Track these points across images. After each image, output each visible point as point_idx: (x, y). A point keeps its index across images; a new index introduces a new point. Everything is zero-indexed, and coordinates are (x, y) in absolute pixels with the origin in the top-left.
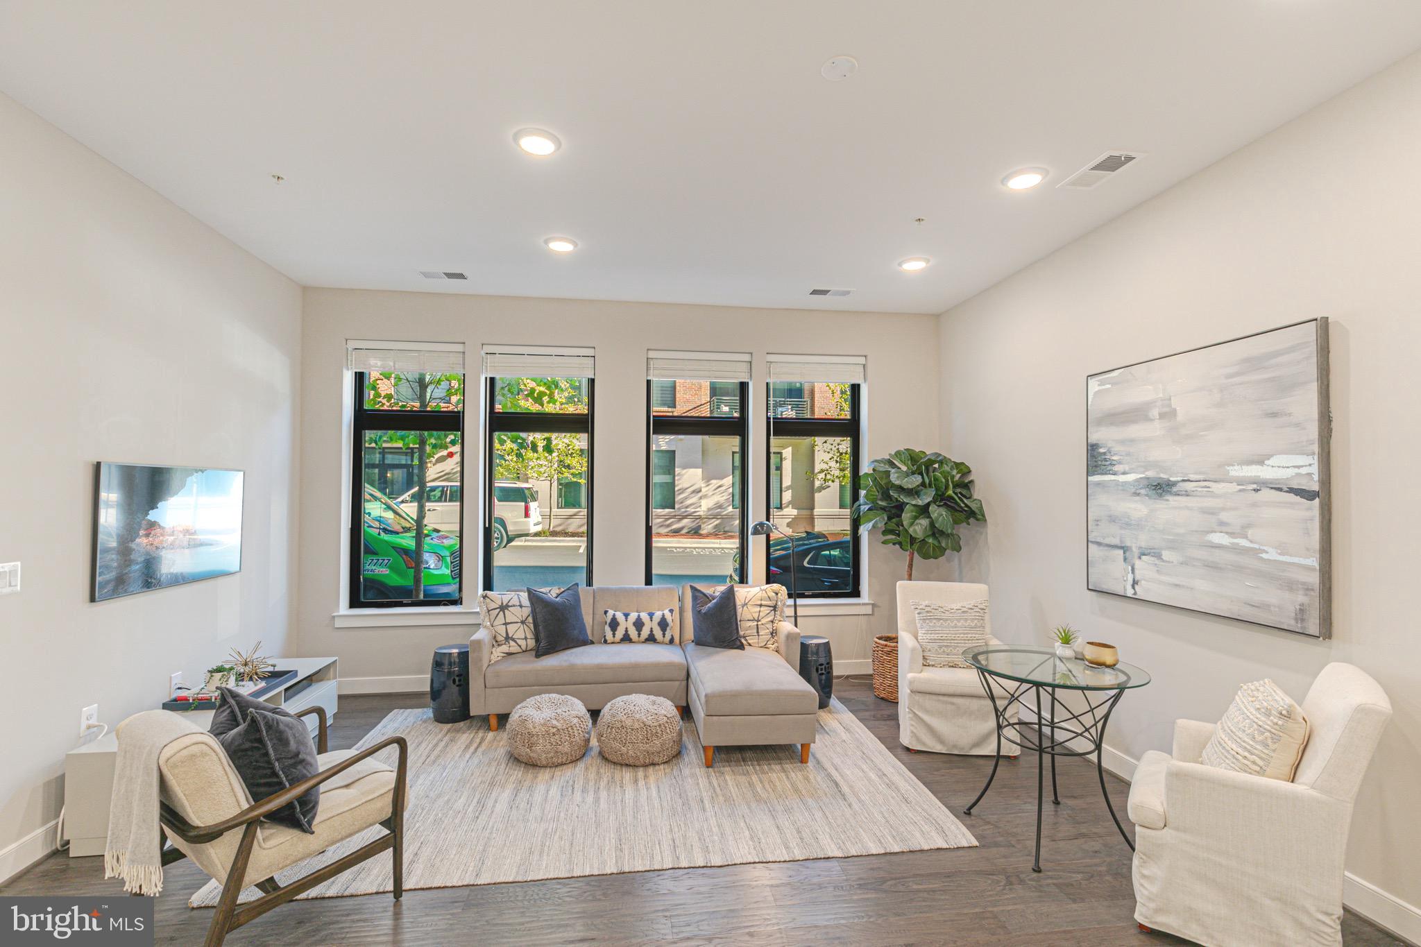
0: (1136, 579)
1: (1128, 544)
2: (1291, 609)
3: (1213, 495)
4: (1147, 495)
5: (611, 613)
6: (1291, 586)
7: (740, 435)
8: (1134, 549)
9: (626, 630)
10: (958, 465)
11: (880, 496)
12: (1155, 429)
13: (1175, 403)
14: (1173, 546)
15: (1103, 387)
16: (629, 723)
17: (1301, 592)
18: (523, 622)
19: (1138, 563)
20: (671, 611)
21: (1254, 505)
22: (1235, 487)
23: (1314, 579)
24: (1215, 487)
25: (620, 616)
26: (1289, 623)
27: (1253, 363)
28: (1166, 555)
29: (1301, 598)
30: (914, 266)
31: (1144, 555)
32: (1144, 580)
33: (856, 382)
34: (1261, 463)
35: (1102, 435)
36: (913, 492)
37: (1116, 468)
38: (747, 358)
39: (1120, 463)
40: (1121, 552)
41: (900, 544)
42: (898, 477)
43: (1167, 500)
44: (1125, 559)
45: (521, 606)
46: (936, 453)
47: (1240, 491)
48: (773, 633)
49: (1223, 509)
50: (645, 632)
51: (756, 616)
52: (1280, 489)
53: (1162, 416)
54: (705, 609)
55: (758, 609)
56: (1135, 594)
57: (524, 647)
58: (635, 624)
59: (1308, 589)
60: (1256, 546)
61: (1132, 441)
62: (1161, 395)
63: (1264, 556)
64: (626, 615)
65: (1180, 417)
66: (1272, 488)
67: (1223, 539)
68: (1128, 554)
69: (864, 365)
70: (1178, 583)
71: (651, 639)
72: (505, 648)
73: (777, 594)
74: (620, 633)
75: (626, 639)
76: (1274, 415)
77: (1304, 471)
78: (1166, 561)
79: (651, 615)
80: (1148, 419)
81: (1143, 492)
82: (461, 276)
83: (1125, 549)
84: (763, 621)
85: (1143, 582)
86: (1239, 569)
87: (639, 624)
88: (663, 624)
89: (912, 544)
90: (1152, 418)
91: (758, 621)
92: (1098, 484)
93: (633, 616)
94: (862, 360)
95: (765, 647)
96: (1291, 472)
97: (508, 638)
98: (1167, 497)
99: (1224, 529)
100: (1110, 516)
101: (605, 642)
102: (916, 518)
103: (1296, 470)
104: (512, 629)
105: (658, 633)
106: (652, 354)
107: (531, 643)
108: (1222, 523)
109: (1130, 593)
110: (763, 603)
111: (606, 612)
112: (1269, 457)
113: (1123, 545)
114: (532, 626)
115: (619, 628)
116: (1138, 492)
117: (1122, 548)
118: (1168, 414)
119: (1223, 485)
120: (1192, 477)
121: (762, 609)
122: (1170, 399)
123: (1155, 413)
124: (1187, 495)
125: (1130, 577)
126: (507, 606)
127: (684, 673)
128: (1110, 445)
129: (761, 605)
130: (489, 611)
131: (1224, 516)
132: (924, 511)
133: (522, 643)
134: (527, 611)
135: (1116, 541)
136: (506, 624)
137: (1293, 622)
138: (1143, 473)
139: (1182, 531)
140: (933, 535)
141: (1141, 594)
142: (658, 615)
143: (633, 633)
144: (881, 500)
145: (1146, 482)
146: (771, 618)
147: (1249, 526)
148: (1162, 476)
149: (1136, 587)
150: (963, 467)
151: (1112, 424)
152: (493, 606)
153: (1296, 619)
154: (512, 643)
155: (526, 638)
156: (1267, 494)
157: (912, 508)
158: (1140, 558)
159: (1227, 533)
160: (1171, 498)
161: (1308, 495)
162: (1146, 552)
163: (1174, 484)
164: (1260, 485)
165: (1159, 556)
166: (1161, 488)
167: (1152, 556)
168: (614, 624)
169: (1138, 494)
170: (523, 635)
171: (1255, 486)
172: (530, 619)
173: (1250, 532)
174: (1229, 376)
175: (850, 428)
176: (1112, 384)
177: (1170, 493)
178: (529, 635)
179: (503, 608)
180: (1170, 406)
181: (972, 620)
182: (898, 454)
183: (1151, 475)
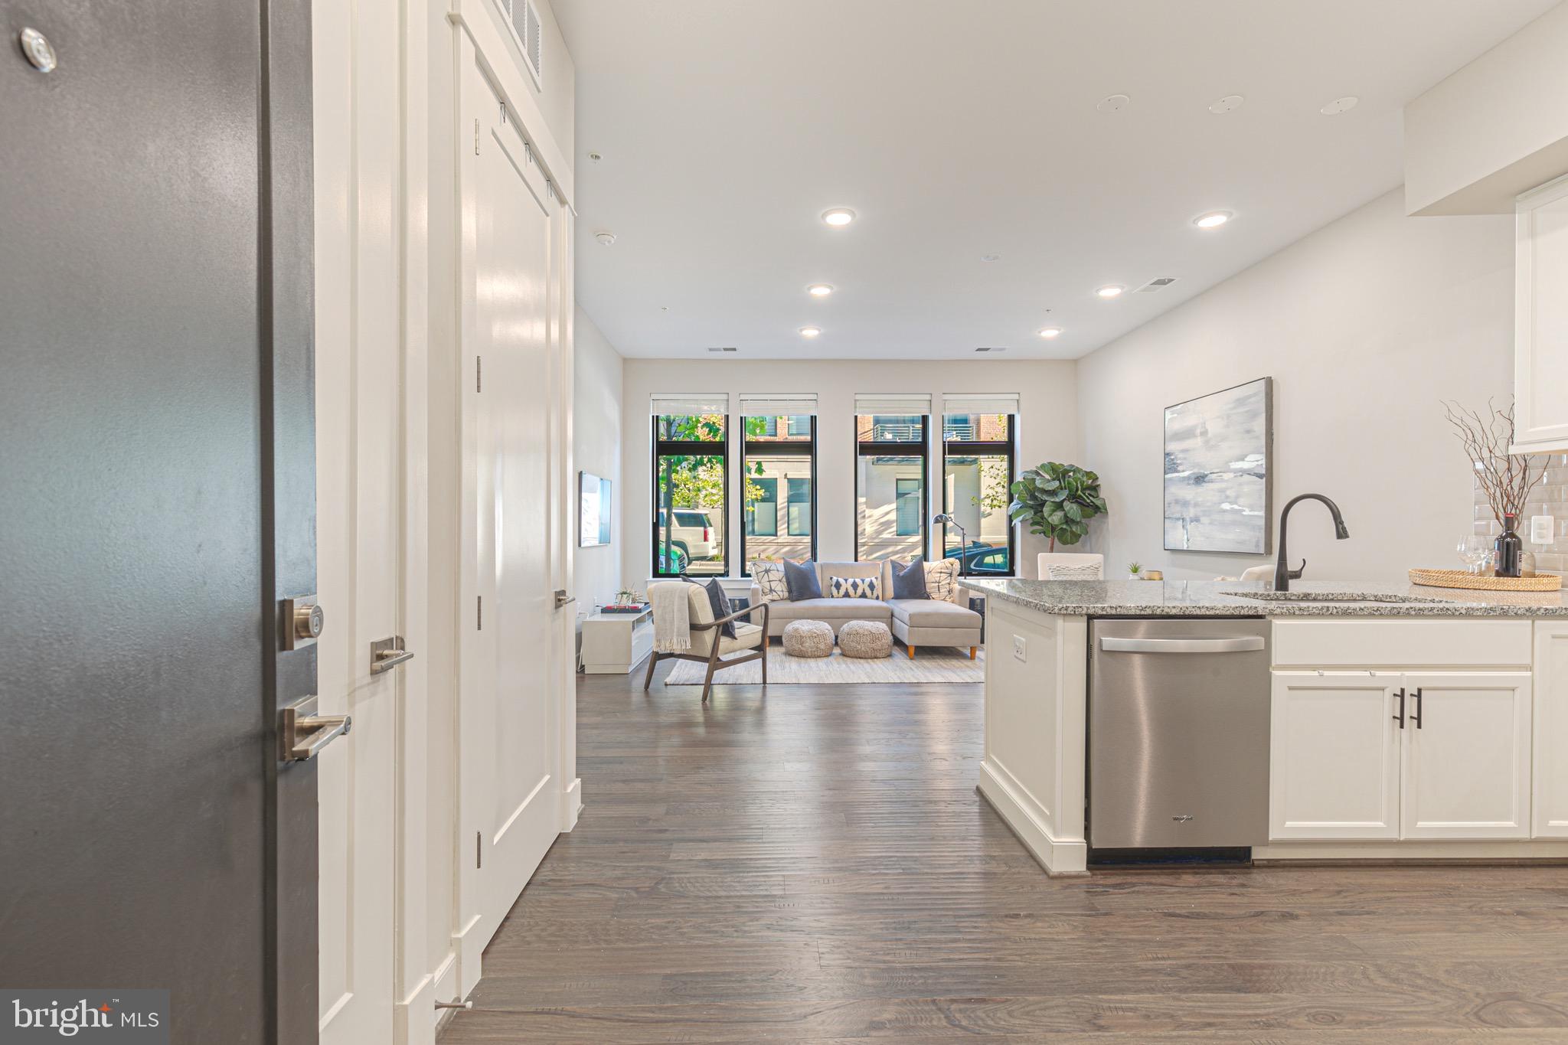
0: (1188, 538)
1: (1185, 516)
2: (1254, 541)
3: (1223, 481)
4: (1193, 484)
5: (835, 578)
6: (1254, 528)
7: (922, 455)
8: (1188, 519)
9: (847, 589)
10: (1088, 474)
11: (1029, 498)
12: (1198, 441)
13: (1207, 425)
14: (1206, 513)
15: (1173, 416)
16: (861, 631)
17: (1258, 531)
18: (780, 581)
19: (1188, 527)
20: (876, 578)
21: (1240, 484)
22: (1232, 475)
23: (1262, 522)
24: (1224, 476)
25: (841, 580)
26: (1253, 549)
27: (1240, 402)
28: (1202, 519)
29: (1258, 534)
30: (1049, 333)
31: (1192, 521)
32: (1193, 538)
33: (1012, 413)
34: (1243, 460)
35: (1172, 447)
36: (1053, 493)
37: (1178, 468)
38: (928, 397)
39: (1181, 464)
40: (1181, 522)
41: (1044, 533)
42: (1041, 483)
43: (1203, 486)
44: (1183, 526)
45: (778, 571)
46: (1071, 465)
47: (1235, 477)
48: (950, 591)
49: (1228, 488)
50: (860, 591)
51: (937, 579)
52: (1250, 474)
53: (1201, 434)
54: (902, 574)
55: (939, 575)
56: (1188, 548)
57: (781, 597)
58: (852, 585)
59: (1260, 529)
60: (1241, 508)
61: (1187, 450)
62: (1201, 421)
63: (1244, 513)
64: (846, 580)
65: (1210, 435)
66: (1247, 474)
67: (1227, 506)
68: (1185, 522)
69: (1018, 401)
71: (864, 596)
72: (770, 597)
73: (952, 565)
74: (842, 591)
75: (847, 595)
76: (1248, 431)
77: (1261, 463)
78: (1203, 524)
79: (863, 581)
80: (1195, 436)
81: (1191, 482)
82: (735, 349)
83: (1183, 519)
84: (943, 583)
85: (1192, 540)
86: (1234, 523)
87: (855, 586)
88: (872, 586)
89: (1052, 532)
90: (1197, 435)
91: (939, 583)
92: (1171, 479)
93: (851, 581)
94: (1016, 397)
95: (944, 600)
97: (771, 590)
98: (1203, 484)
99: (1228, 500)
100: (1176, 500)
101: (832, 597)
102: (1054, 511)
103: (1256, 463)
104: (773, 585)
105: (868, 592)
106: (858, 397)
107: (786, 594)
108: (1227, 497)
109: (1185, 548)
110: (943, 571)
111: (831, 578)
112: (1246, 456)
113: (1182, 517)
114: (785, 583)
115: (841, 588)
116: (1189, 482)
118: (1204, 433)
119: (1227, 474)
120: (1215, 471)
121: (942, 575)
122: (1205, 423)
123: (1198, 432)
124: (1212, 482)
125: (1186, 537)
126: (769, 570)
127: (890, 614)
128: (1176, 454)
129: (941, 572)
130: (757, 574)
131: (1228, 492)
132: (1059, 506)
133: (781, 593)
134: (782, 574)
135: (1178, 515)
136: (769, 581)
138: (1191, 470)
139: (1209, 504)
140: (1067, 522)
141: (1191, 547)
142: (867, 580)
143: (851, 591)
144: (1029, 500)
145: (1193, 477)
146: (948, 581)
147: (1238, 497)
148: (1202, 471)
149: (1188, 543)
150: (1092, 475)
151: (1177, 440)
152: (760, 570)
153: (1256, 546)
154: (774, 593)
155: (782, 591)
156: (1246, 477)
157: (1051, 504)
158: (1190, 524)
159: (1229, 502)
160: (1205, 485)
161: (1260, 476)
162: (1193, 519)
163: (1206, 475)
164: (1243, 472)
165: (1199, 521)
166: (1200, 479)
167: (1195, 521)
168: (838, 586)
169: (1189, 484)
170: (781, 588)
171: (1241, 473)
172: (784, 579)
173: (1238, 501)
174: (1228, 409)
175: (1007, 448)
176: (1177, 414)
177: (1204, 482)
178: (785, 590)
179: (767, 571)
180: (1205, 427)
181: (1089, 575)
182: (1043, 466)
183: (1196, 470)
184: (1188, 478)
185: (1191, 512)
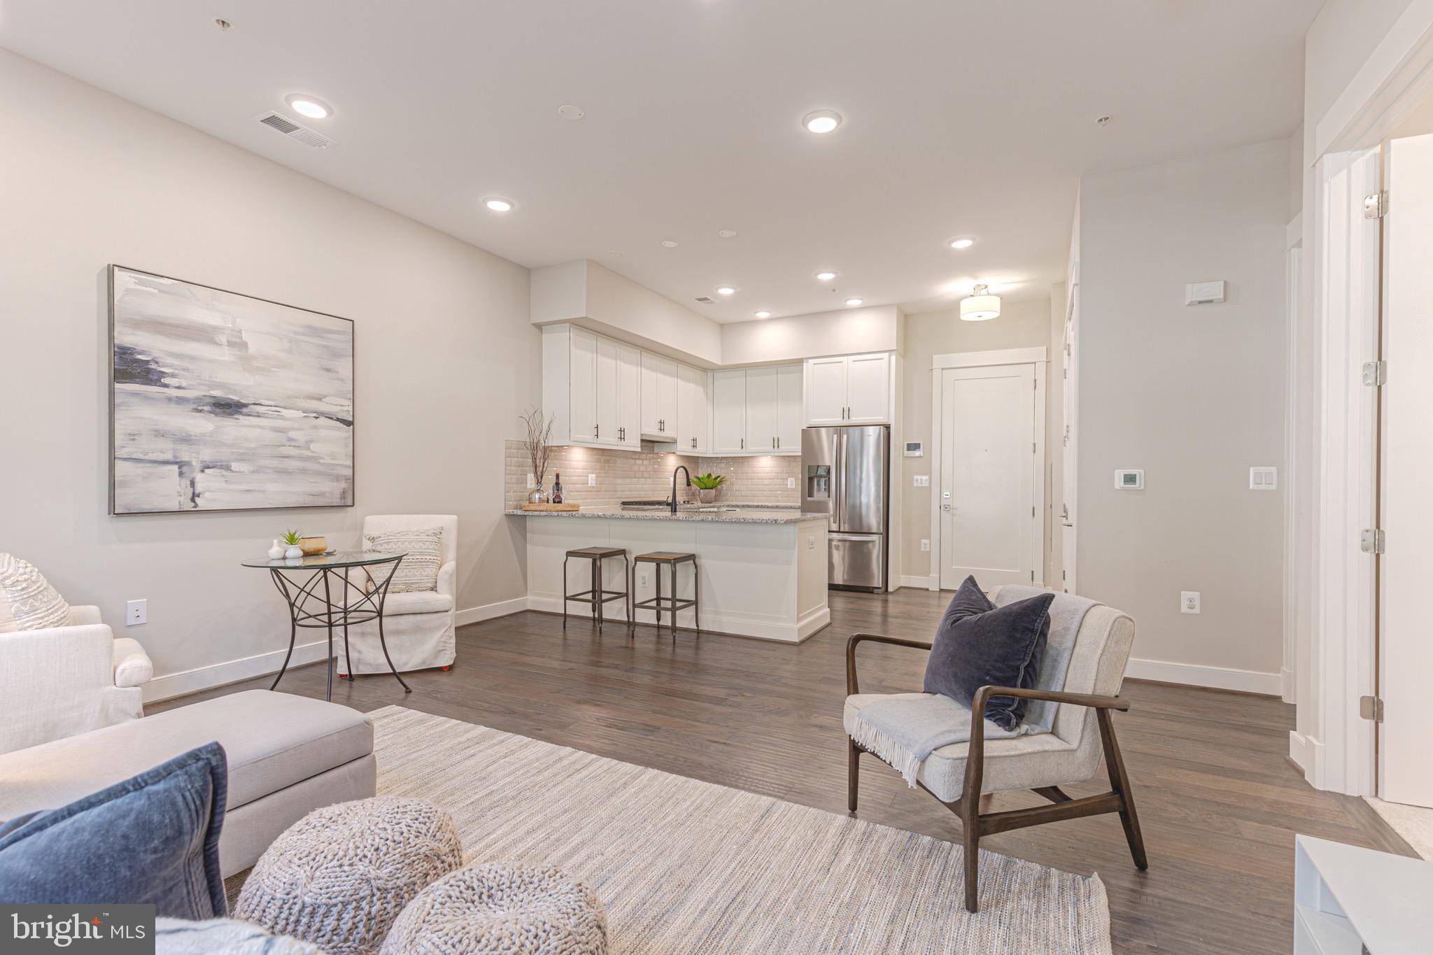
0: (197, 492)
1: (186, 458)
2: (338, 492)
3: (283, 418)
4: (209, 412)
6: (337, 478)
8: (194, 463)
12: (225, 354)
13: (245, 336)
14: (241, 459)
15: (139, 287)
17: (343, 481)
19: (199, 477)
21: (315, 427)
22: (301, 414)
23: (349, 472)
24: (285, 413)
26: (337, 502)
27: (313, 331)
28: (234, 466)
29: (343, 485)
31: (208, 468)
32: (209, 491)
34: (320, 399)
37: (165, 381)
39: (173, 376)
40: (176, 467)
43: (237, 419)
44: (181, 474)
47: (305, 417)
49: (292, 429)
52: (331, 418)
53: (231, 344)
56: (196, 506)
59: (347, 479)
60: (316, 455)
61: (192, 358)
62: (230, 325)
63: (321, 461)
65: (253, 351)
66: (326, 417)
67: (293, 452)
68: (184, 469)
70: (250, 488)
76: (328, 370)
77: (345, 408)
78: (236, 472)
80: (212, 341)
81: (207, 408)
83: (181, 464)
85: (207, 495)
86: (303, 471)
90: (220, 343)
92: (135, 394)
96: (339, 408)
98: (236, 416)
99: (293, 444)
100: (157, 431)
103: (341, 408)
108: (290, 439)
109: (189, 506)
112: (325, 396)
113: (179, 460)
116: (200, 408)
117: (176, 463)
118: (238, 344)
119: (292, 411)
120: (263, 402)
122: (240, 332)
123: (223, 339)
124: (258, 416)
125: (188, 491)
128: (157, 355)
131: (292, 434)
135: (169, 456)
137: (339, 500)
138: (207, 391)
139: (253, 445)
141: (202, 503)
145: (211, 401)
147: (311, 441)
148: (231, 397)
149: (197, 500)
151: (159, 333)
153: (341, 499)
156: (322, 421)
158: (203, 471)
159: (294, 446)
160: (241, 417)
161: (346, 423)
162: (211, 465)
163: (245, 406)
164: (319, 414)
165: (228, 468)
166: (227, 408)
167: (219, 468)
169: (201, 411)
171: (315, 415)
173: (312, 446)
174: (295, 333)
176: (159, 291)
177: (241, 413)
180: (241, 338)
183: (217, 393)
184: (198, 400)
185: (207, 454)
